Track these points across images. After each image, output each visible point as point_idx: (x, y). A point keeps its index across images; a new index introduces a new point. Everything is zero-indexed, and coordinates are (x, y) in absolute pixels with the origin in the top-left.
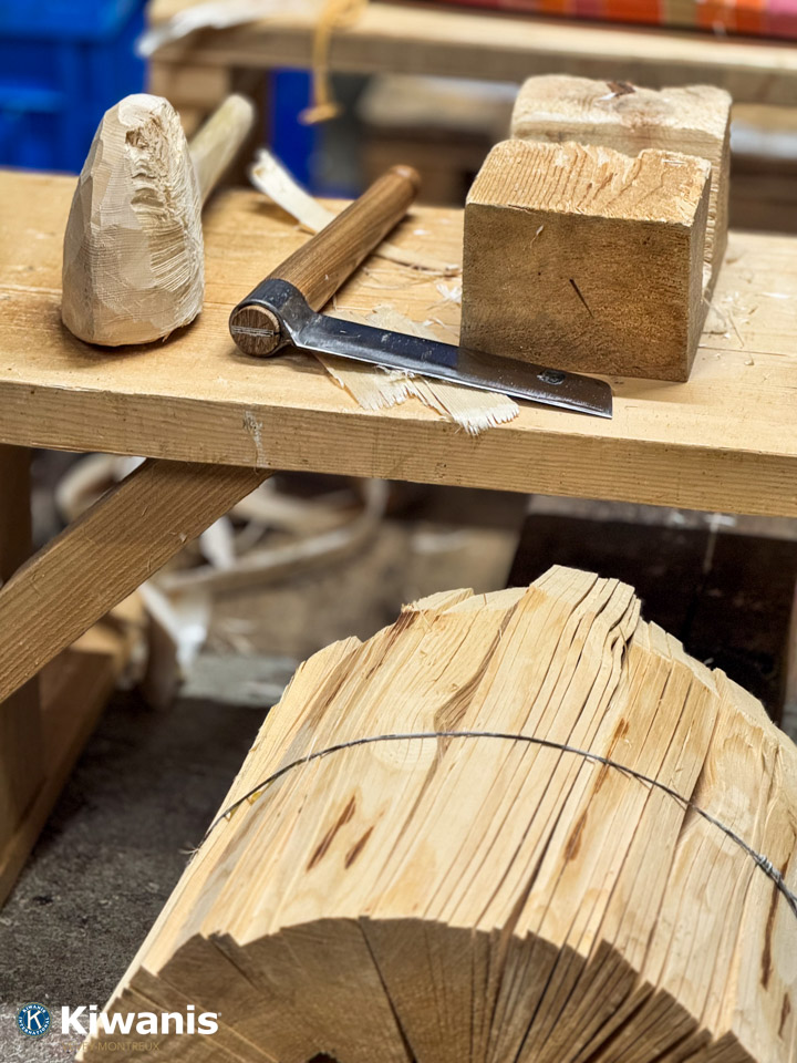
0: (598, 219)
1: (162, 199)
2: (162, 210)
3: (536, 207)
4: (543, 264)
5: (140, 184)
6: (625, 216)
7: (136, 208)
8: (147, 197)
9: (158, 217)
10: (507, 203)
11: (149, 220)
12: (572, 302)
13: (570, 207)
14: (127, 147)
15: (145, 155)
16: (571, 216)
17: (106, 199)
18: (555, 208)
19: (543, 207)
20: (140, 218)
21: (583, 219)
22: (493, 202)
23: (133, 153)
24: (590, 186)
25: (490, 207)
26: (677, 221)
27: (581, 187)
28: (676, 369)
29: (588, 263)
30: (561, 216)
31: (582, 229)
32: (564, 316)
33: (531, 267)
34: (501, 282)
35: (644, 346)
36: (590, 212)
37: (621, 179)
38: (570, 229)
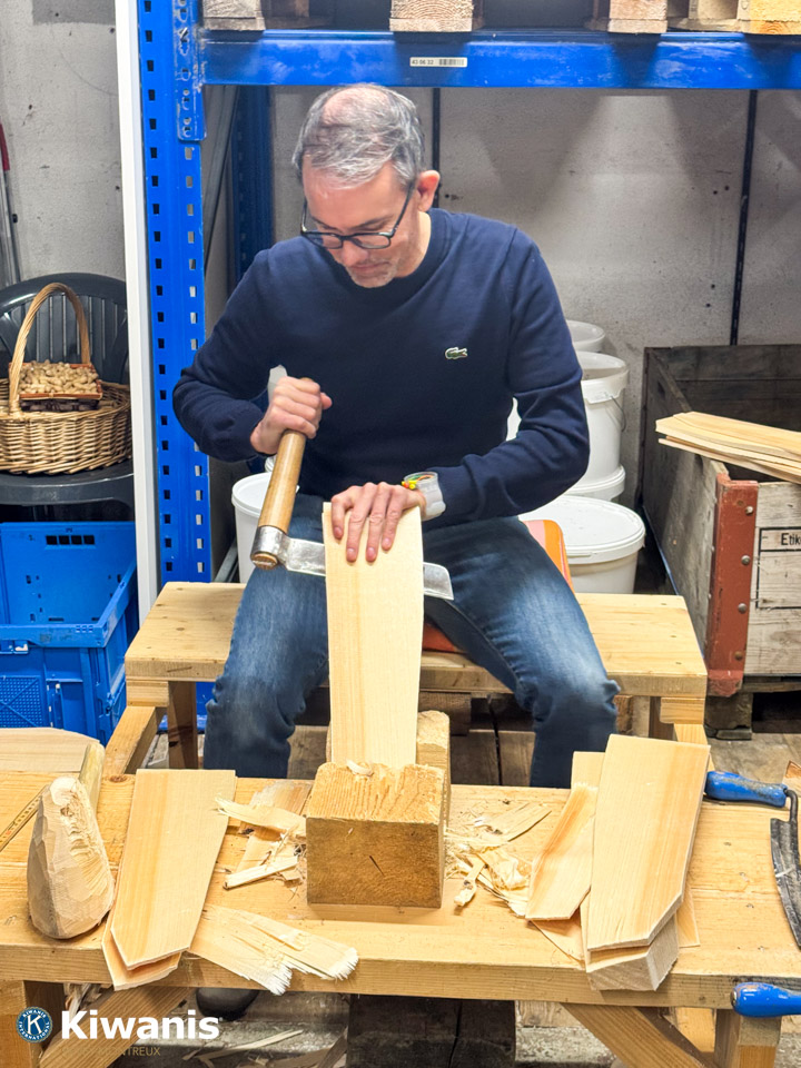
0: (384, 823)
1: (86, 843)
3: (347, 818)
4: (353, 849)
5: (74, 838)
6: (401, 820)
7: (73, 853)
8: (80, 845)
9: (86, 854)
10: (331, 816)
11: (82, 857)
12: (371, 869)
13: (367, 816)
14: (63, 818)
15: (73, 820)
16: (369, 822)
17: (56, 854)
18: (359, 817)
19: (352, 817)
20: (76, 859)
21: (376, 824)
22: (322, 816)
23: (66, 821)
24: (377, 797)
25: (320, 819)
26: (430, 822)
27: (372, 798)
28: (434, 901)
29: (379, 847)
30: (363, 822)
31: (375, 829)
32: (368, 875)
33: (347, 850)
34: (329, 860)
35: (416, 890)
36: (379, 819)
37: (394, 789)
38: (368, 829)
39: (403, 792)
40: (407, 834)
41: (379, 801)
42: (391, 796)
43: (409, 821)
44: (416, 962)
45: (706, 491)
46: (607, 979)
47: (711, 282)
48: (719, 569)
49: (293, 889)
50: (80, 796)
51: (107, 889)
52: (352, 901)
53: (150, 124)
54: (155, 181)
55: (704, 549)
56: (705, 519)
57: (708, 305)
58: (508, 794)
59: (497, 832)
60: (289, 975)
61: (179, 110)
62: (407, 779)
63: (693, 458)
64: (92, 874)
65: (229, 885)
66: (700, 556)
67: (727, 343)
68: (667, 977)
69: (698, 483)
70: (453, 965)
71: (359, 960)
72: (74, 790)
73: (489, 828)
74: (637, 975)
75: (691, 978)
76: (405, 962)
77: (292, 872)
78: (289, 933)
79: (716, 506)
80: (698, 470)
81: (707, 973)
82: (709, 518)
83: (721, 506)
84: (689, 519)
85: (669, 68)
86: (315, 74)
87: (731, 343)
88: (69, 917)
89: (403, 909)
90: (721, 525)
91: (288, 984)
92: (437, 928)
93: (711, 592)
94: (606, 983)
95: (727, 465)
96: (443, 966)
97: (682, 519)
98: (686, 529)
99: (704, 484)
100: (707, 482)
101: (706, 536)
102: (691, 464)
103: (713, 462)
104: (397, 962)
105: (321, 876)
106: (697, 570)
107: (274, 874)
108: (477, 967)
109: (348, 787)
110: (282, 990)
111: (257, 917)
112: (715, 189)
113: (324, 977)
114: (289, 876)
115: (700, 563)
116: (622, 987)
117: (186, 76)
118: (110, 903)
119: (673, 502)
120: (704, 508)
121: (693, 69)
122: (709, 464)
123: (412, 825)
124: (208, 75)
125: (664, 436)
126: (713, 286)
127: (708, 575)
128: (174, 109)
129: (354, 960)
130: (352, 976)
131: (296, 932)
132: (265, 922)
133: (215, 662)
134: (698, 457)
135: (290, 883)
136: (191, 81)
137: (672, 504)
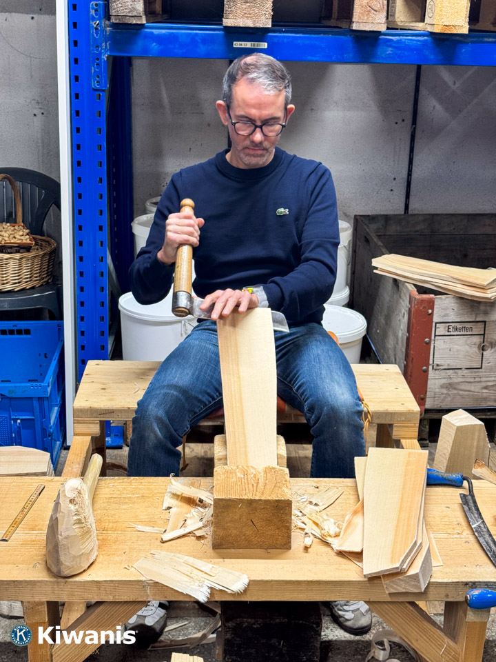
0: (260, 500)
1: (83, 521)
2: (84, 525)
3: (238, 498)
4: (241, 516)
5: (75, 518)
6: (270, 498)
7: (74, 527)
8: (79, 522)
9: (82, 528)
10: (229, 497)
11: (79, 530)
12: (251, 527)
13: (250, 496)
14: (70, 505)
15: (77, 507)
16: (251, 500)
17: (64, 527)
18: (245, 497)
19: (241, 497)
20: (76, 530)
21: (255, 500)
22: (223, 497)
23: (72, 507)
24: (253, 485)
25: (222, 499)
26: (287, 499)
27: (250, 486)
28: (287, 545)
29: (257, 514)
30: (247, 500)
31: (254, 505)
32: (249, 532)
33: (237, 517)
34: (227, 523)
35: (277, 539)
36: (257, 498)
37: (261, 481)
38: (251, 504)
39: (267, 482)
40: (273, 506)
41: (255, 488)
42: (261, 485)
43: (275, 499)
44: (283, 581)
45: (401, 301)
46: (395, 586)
47: (393, 177)
48: (412, 346)
49: (202, 541)
50: (82, 492)
51: (93, 549)
52: (239, 547)
53: (74, 79)
54: (77, 113)
55: (400, 335)
56: (401, 317)
57: (392, 190)
58: (317, 482)
59: (316, 504)
60: (209, 591)
61: (93, 71)
62: (268, 475)
63: (391, 281)
64: (85, 539)
65: (165, 539)
66: (397, 339)
67: (403, 213)
68: (428, 584)
69: (395, 296)
70: (305, 581)
71: (250, 581)
72: (79, 488)
73: (311, 503)
74: (413, 583)
75: (441, 584)
76: (276, 581)
77: (199, 531)
78: (206, 566)
79: (410, 310)
80: (395, 288)
81: (450, 581)
82: (403, 317)
83: (413, 310)
84: (388, 318)
85: (385, 52)
86: (175, 51)
87: (405, 213)
88: (68, 564)
89: (269, 551)
90: (413, 320)
91: (209, 596)
92: (292, 561)
93: (406, 360)
94: (395, 589)
95: (415, 285)
96: (298, 582)
97: (383, 317)
98: (387, 324)
99: (400, 297)
100: (402, 295)
101: (402, 327)
102: (390, 285)
103: (406, 284)
104: (272, 581)
105: (221, 533)
106: (395, 347)
107: (190, 533)
108: (319, 583)
109: (234, 480)
110: (206, 600)
111: (186, 558)
112: (396, 121)
113: (229, 592)
114: (198, 533)
115: (397, 343)
116: (404, 591)
117: (97, 50)
118: (94, 558)
119: (377, 307)
120: (400, 311)
121: (399, 52)
122: (403, 285)
123: (276, 501)
124: (111, 50)
125: (376, 268)
126: (395, 179)
127: (404, 350)
128: (90, 70)
129: (246, 581)
130: (246, 590)
131: (210, 566)
132: (191, 560)
133: (129, 408)
134: (395, 280)
135: (199, 538)
136: (101, 53)
137: (375, 308)
